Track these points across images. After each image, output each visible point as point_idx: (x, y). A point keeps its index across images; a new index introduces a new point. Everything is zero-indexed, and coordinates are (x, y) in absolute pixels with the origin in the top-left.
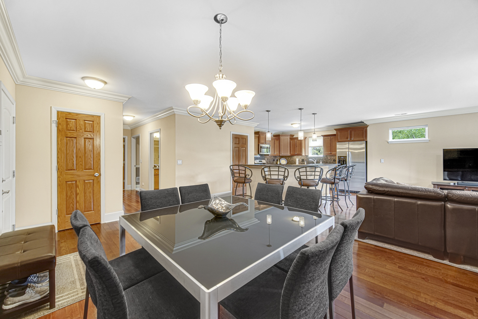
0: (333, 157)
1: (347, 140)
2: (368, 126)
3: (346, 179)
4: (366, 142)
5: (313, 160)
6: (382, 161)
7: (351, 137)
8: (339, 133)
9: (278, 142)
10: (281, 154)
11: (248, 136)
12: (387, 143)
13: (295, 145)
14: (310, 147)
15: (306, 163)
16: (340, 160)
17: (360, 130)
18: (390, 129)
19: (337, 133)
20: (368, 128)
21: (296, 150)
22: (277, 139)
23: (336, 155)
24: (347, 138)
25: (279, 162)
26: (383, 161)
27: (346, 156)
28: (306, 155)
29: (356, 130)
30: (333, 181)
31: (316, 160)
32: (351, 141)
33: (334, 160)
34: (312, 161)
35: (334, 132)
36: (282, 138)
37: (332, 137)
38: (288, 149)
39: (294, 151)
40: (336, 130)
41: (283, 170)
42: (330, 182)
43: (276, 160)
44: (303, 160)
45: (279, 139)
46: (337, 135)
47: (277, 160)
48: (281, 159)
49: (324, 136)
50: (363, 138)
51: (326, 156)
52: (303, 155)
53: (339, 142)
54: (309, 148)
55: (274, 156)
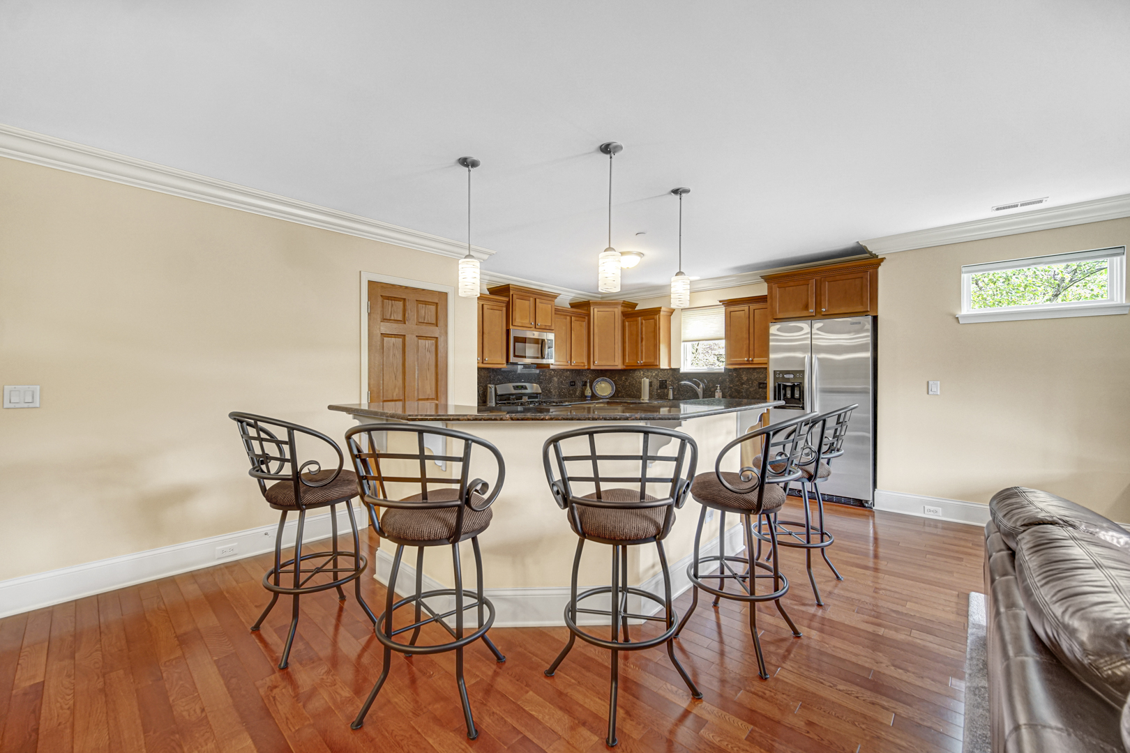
0: (758, 373)
1: (805, 313)
2: (883, 259)
3: (812, 471)
4: (875, 319)
5: (695, 383)
6: (934, 389)
7: (818, 305)
8: (777, 292)
9: (585, 324)
10: (594, 362)
11: (446, 294)
12: (955, 320)
13: (637, 335)
14: (684, 341)
15: (671, 392)
16: (779, 385)
17: (850, 276)
18: (963, 270)
19: (770, 289)
20: (880, 269)
21: (642, 352)
22: (580, 316)
23: (766, 369)
24: (806, 307)
25: (590, 391)
26: (936, 387)
27: (803, 372)
28: (673, 367)
29: (838, 278)
30: (753, 497)
31: (704, 382)
32: (818, 315)
33: (760, 384)
34: (690, 387)
35: (762, 290)
36: (595, 312)
37: (753, 306)
38: (616, 346)
39: (635, 353)
40: (768, 279)
41: (457, 448)
42: (737, 499)
43: (579, 384)
44: (663, 385)
45: (589, 315)
46: (771, 298)
47: (585, 384)
48: (598, 382)
49: (728, 303)
50: (862, 305)
51: (735, 369)
52: (662, 367)
53: (777, 320)
54: (682, 344)
55: (573, 370)
